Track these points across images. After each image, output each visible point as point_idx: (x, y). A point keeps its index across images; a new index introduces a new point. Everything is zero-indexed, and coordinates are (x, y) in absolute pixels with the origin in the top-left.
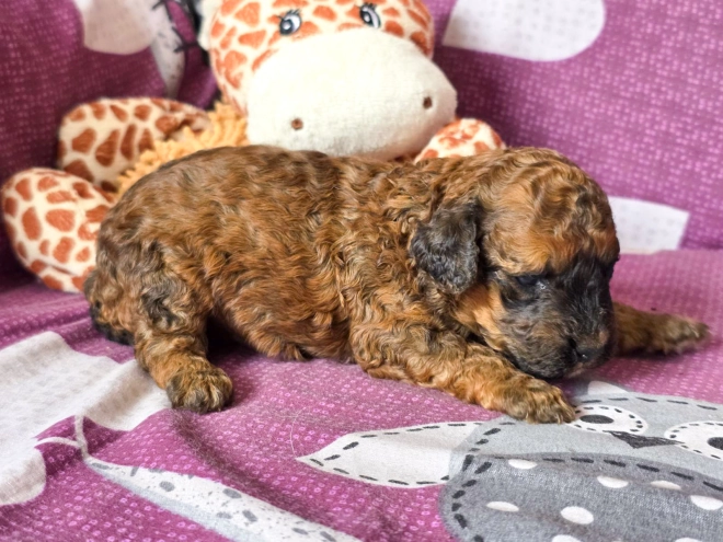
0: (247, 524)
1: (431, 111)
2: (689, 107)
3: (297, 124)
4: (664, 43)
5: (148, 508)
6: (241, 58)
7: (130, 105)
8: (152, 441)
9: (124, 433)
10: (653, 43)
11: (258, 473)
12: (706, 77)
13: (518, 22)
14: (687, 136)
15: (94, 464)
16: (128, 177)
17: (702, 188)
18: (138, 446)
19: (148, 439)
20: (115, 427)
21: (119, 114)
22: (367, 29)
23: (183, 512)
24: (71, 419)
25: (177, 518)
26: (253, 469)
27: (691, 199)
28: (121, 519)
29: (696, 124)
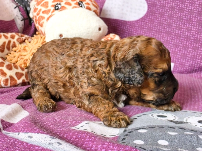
0: (58, 146)
1: (101, 32)
2: (173, 33)
3: (61, 36)
4: (165, 14)
5: (25, 144)
6: (43, 18)
7: (9, 35)
9: (14, 124)
11: (59, 133)
12: (178, 24)
13: (122, 10)
14: (173, 41)
15: (5, 133)
16: (9, 56)
17: (178, 56)
18: (19, 127)
19: (22, 125)
20: (11, 122)
21: (6, 37)
22: (81, 8)
23: (37, 144)
25: (35, 146)
26: (57, 132)
27: (175, 59)
28: (16, 148)
29: (176, 37)
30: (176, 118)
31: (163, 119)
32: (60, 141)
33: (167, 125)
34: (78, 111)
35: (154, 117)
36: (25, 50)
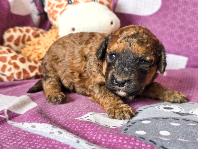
0: (59, 135)
1: (113, 26)
2: (186, 27)
3: (73, 29)
4: (178, 9)
5: (27, 133)
7: (24, 29)
8: (29, 115)
10: (175, 9)
11: (63, 124)
12: (191, 18)
14: (186, 36)
15: (10, 123)
16: (24, 49)
17: (191, 50)
18: (25, 117)
20: (18, 112)
21: (21, 31)
23: (38, 133)
24: (3, 110)
25: (37, 135)
26: (61, 123)
27: (188, 54)
28: (18, 137)
29: (189, 32)
30: (182, 110)
31: (169, 111)
32: (61, 130)
33: (172, 116)
34: (86, 102)
35: (160, 109)
36: (39, 43)
